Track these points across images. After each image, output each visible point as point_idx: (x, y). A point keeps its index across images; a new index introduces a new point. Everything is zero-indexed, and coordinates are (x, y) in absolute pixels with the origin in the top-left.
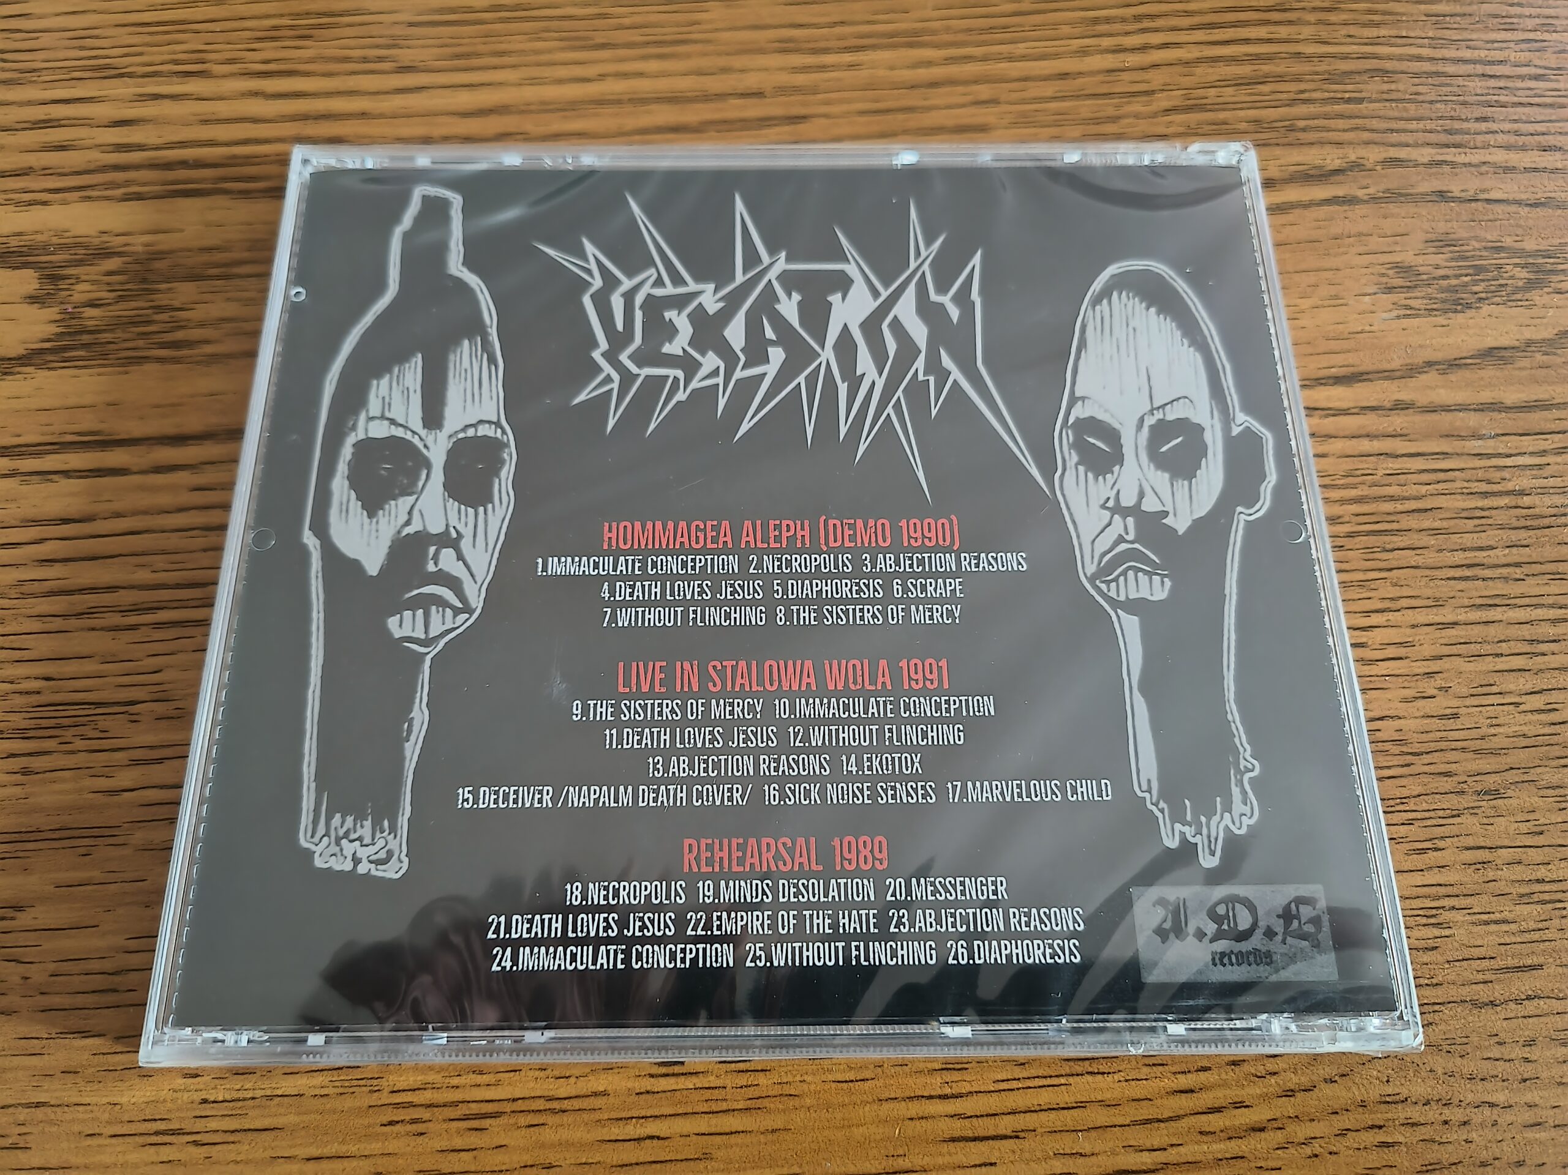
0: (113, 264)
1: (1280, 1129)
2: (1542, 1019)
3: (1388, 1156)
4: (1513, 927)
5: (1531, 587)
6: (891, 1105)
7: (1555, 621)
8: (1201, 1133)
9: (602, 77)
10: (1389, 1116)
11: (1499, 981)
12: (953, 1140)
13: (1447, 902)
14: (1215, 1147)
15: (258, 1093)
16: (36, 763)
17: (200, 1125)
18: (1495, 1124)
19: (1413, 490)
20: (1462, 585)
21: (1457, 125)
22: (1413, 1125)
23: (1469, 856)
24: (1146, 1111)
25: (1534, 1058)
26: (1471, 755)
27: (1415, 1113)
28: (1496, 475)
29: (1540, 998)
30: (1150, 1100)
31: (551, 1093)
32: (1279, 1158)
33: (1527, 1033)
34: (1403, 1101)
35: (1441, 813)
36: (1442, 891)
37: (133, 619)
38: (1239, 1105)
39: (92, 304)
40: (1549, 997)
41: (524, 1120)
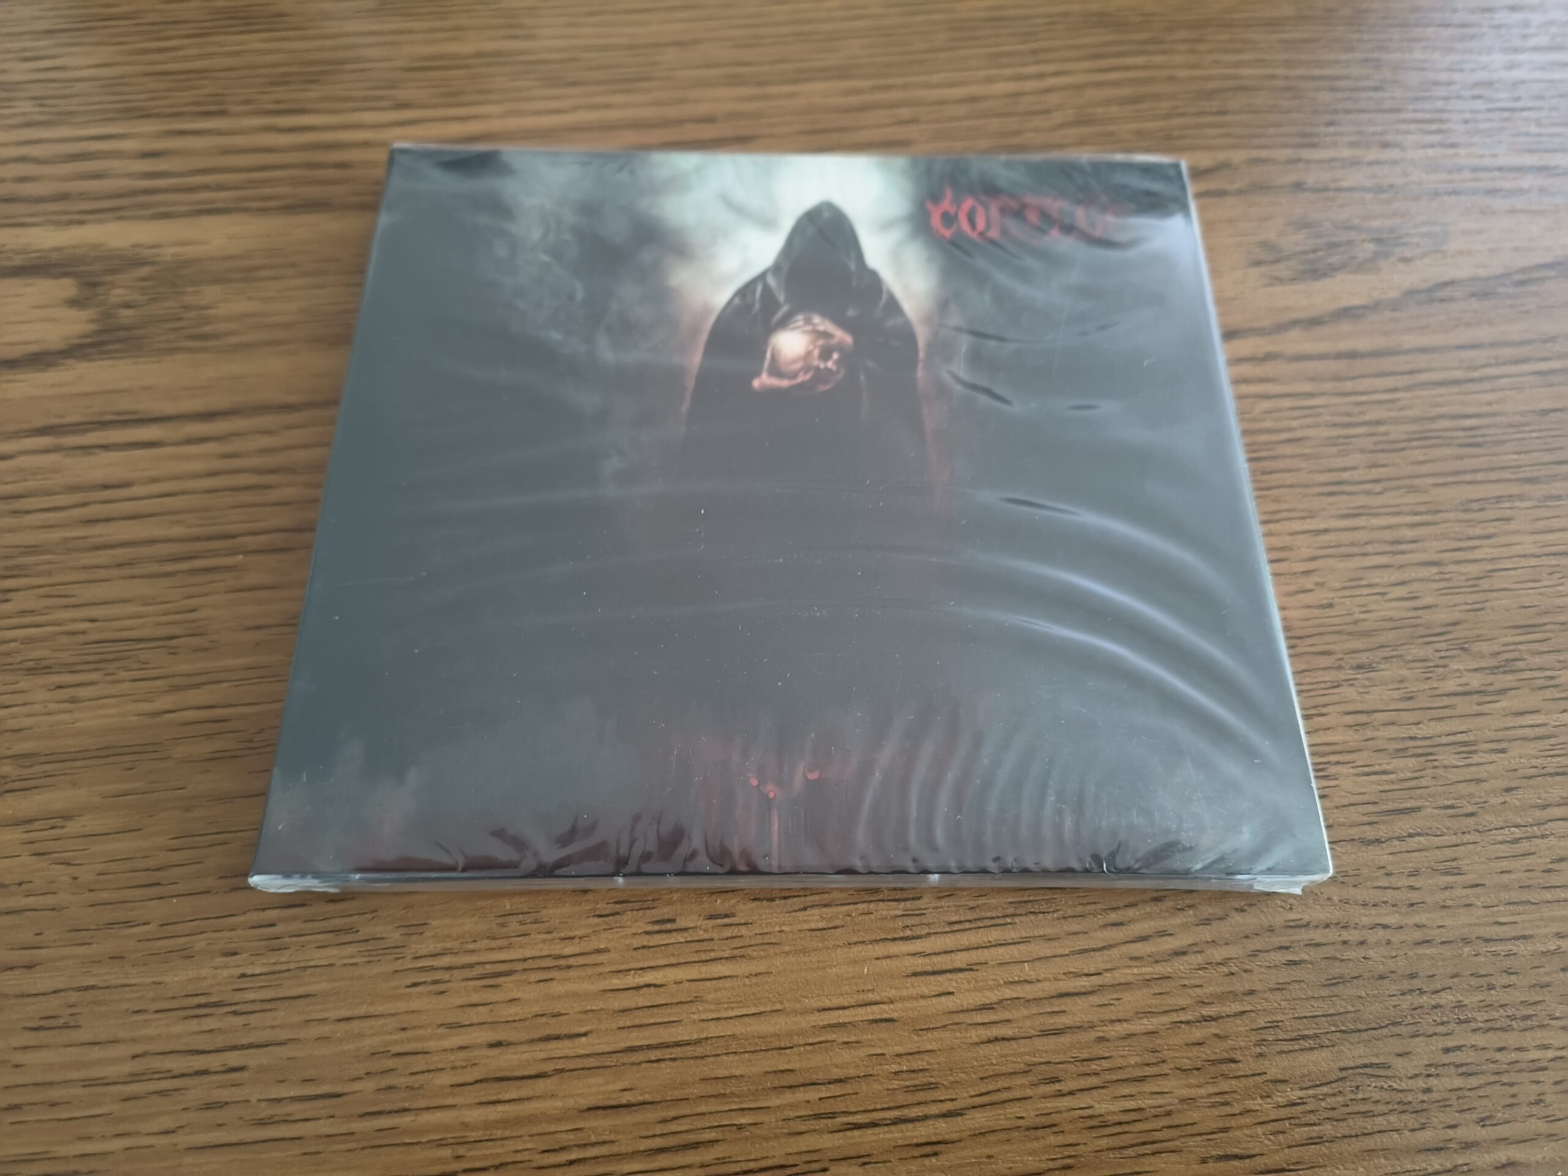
0: (145, 271)
1: (1199, 952)
2: (1424, 853)
3: (1296, 973)
4: (1392, 776)
5: (1389, 499)
6: (860, 947)
7: (1413, 525)
8: (1131, 958)
9: (576, 108)
10: (1295, 938)
11: (1384, 822)
12: (915, 974)
13: (1333, 758)
14: (1144, 970)
15: (292, 966)
16: (82, 692)
17: (238, 997)
18: (1389, 943)
19: (1285, 424)
20: (1331, 499)
21: (1308, 129)
22: (1318, 945)
23: (1350, 719)
24: (1083, 943)
25: (1417, 885)
26: (1346, 637)
27: (1318, 936)
28: (1356, 410)
29: (1419, 835)
30: (1086, 933)
31: (557, 952)
32: (1200, 978)
33: (1410, 865)
34: (1305, 926)
35: (1323, 685)
36: (1327, 749)
37: (170, 567)
38: (1163, 934)
39: (127, 305)
40: (1428, 834)
41: (534, 977)
